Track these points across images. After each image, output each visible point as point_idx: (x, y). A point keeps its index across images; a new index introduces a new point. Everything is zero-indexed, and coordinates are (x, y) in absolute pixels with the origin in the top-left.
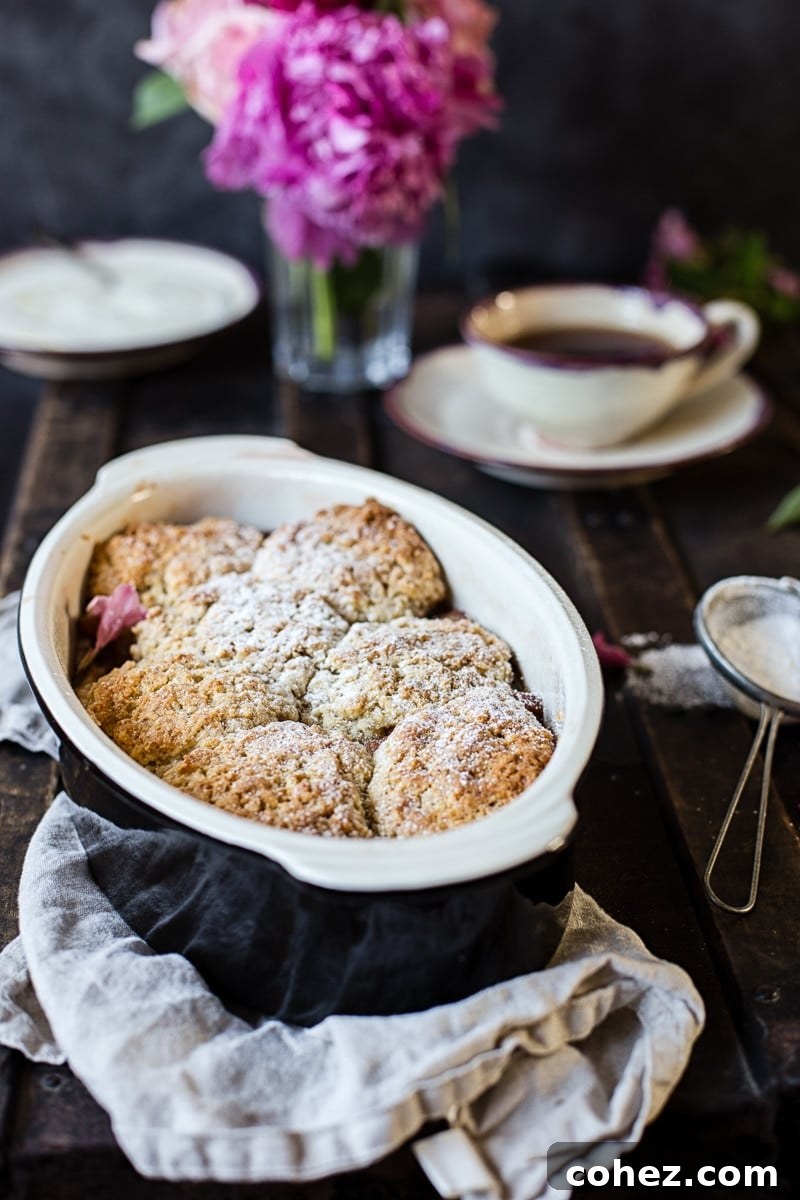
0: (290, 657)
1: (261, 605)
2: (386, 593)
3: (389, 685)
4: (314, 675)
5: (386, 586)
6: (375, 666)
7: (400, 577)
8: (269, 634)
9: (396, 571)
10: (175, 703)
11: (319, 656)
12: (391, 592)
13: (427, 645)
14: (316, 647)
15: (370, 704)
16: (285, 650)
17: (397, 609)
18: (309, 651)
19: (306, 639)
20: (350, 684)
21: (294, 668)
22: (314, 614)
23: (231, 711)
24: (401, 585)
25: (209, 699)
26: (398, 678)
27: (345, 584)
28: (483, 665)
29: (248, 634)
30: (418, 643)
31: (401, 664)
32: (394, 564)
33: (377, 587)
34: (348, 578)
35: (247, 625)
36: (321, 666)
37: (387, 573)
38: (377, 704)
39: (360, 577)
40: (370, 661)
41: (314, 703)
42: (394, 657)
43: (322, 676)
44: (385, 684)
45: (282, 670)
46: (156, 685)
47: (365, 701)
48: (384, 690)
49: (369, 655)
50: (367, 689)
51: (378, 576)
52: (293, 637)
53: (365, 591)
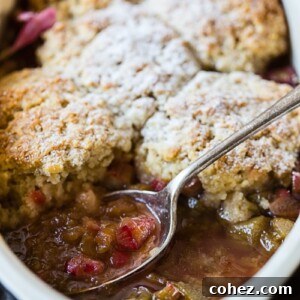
0: (139, 97)
1: (135, 44)
2: (235, 47)
3: (199, 144)
4: (153, 115)
5: (237, 40)
6: (196, 122)
7: (250, 35)
8: (131, 73)
9: (249, 29)
10: (38, 126)
11: (161, 100)
12: (240, 46)
13: (243, 111)
14: (161, 93)
15: (182, 155)
16: (137, 91)
17: (240, 63)
18: (155, 94)
19: (154, 85)
20: (174, 132)
21: (139, 107)
22: (172, 60)
23: (75, 142)
24: (249, 42)
25: (63, 129)
26: (210, 138)
27: (205, 34)
28: (278, 138)
29: (116, 67)
30: (236, 108)
31: (216, 125)
32: (249, 23)
33: (229, 41)
34: (209, 30)
35: (118, 59)
36: (161, 108)
37: (241, 29)
38: (187, 156)
39: (219, 30)
40: (194, 117)
41: (146, 138)
42: (212, 118)
43: (158, 117)
44: (196, 142)
45: (130, 106)
46: (33, 102)
47: (179, 152)
48: (195, 147)
49: (194, 112)
50: (184, 141)
51: (234, 31)
52: (147, 80)
53: (220, 43)
